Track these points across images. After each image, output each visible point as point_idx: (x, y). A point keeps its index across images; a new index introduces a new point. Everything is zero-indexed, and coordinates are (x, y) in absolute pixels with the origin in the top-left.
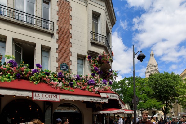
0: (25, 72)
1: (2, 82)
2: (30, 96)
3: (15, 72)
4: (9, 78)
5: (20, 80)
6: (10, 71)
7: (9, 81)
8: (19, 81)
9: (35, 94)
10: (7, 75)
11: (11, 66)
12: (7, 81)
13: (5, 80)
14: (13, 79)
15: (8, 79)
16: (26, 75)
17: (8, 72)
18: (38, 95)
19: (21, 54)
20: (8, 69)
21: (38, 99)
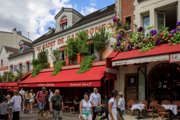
0: (164, 37)
1: (144, 52)
2: (167, 59)
3: (155, 39)
4: (150, 46)
5: (160, 45)
6: (151, 40)
7: (150, 49)
8: (158, 46)
9: (173, 56)
10: (148, 45)
11: (152, 35)
12: (148, 50)
13: (147, 49)
14: (154, 46)
15: (149, 48)
16: (166, 39)
17: (149, 41)
18: (176, 56)
19: (164, 20)
20: (149, 39)
21: (175, 60)
